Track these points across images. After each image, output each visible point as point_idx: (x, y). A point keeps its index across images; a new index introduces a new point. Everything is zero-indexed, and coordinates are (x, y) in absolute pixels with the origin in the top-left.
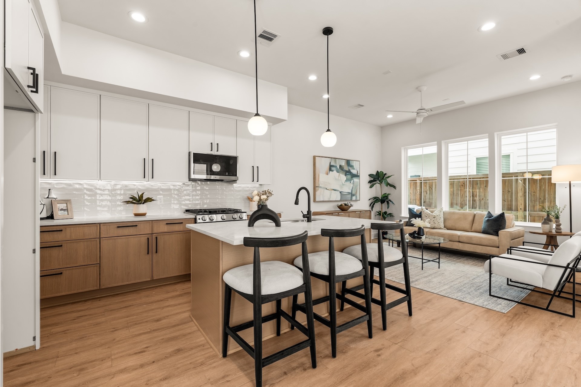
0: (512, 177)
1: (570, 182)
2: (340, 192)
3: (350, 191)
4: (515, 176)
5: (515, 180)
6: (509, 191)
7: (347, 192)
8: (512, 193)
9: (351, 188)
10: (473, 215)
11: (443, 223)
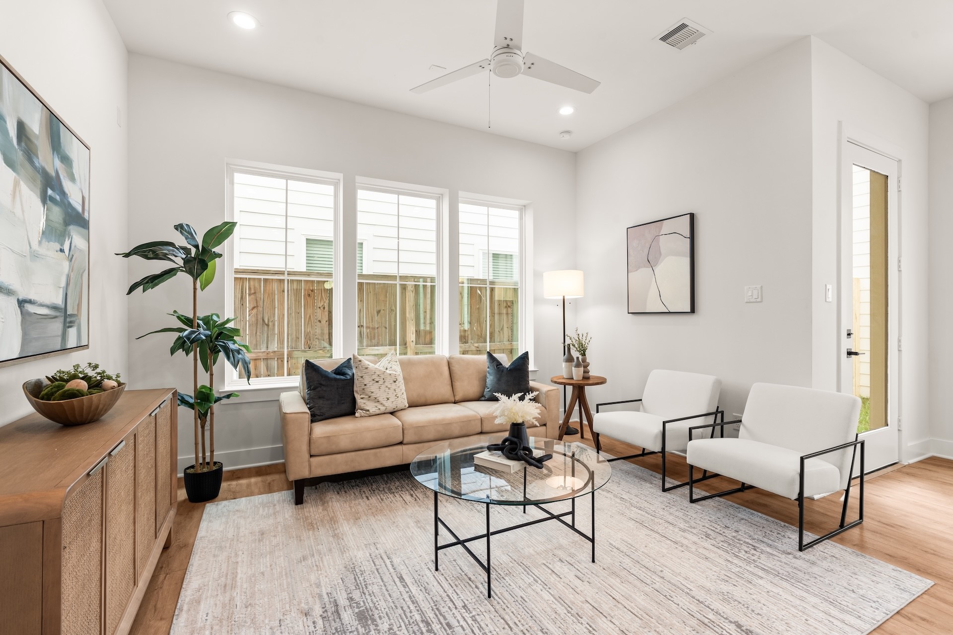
1: (564, 297)
2: (21, 303)
3: (59, 301)
6: (392, 310)
7: (48, 302)
9: (63, 284)
10: (446, 364)
11: (405, 393)
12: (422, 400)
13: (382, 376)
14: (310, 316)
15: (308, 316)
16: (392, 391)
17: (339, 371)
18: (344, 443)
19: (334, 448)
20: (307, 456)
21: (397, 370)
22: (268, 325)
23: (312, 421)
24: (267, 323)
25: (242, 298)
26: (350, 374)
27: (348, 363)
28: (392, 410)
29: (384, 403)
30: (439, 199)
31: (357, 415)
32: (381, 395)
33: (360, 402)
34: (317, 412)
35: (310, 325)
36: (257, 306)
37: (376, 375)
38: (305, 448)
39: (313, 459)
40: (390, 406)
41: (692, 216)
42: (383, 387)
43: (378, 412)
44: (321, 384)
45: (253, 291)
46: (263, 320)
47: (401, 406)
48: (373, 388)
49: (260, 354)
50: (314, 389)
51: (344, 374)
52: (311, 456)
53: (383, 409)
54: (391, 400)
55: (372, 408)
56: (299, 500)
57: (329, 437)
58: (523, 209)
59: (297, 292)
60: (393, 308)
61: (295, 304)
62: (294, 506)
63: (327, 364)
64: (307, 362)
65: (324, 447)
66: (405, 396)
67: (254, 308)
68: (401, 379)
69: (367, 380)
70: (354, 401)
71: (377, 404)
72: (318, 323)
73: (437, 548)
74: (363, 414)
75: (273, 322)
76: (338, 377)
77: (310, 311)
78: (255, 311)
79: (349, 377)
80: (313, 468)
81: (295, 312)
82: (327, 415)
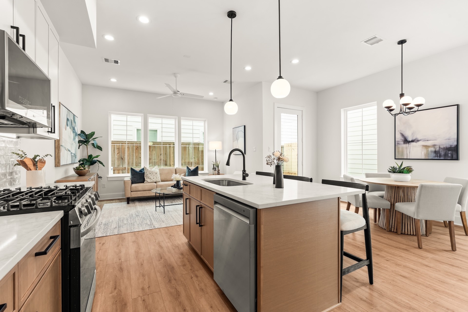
0: (167, 145)
1: (216, 149)
2: (71, 153)
3: (75, 152)
4: (169, 145)
5: (169, 147)
6: (166, 154)
8: (167, 155)
9: (75, 148)
10: (175, 170)
11: (160, 177)
12: (166, 180)
13: (152, 172)
14: (137, 156)
15: (136, 156)
16: (155, 176)
17: (141, 171)
18: (140, 189)
19: (137, 190)
20: (130, 191)
21: (157, 171)
22: (123, 159)
23: (132, 184)
24: (122, 158)
25: (114, 150)
26: (144, 172)
27: (143, 169)
28: (155, 182)
29: (153, 179)
30: (175, 119)
31: (145, 182)
32: (152, 177)
33: (146, 179)
34: (134, 181)
35: (137, 159)
36: (119, 153)
37: (150, 172)
38: (129, 189)
39: (132, 192)
40: (155, 180)
41: (245, 126)
42: (152, 175)
43: (151, 182)
44: (135, 174)
45: (118, 148)
46: (121, 157)
47: (158, 181)
48: (149, 175)
49: (120, 168)
50: (133, 175)
51: (142, 172)
52: (131, 192)
53: (152, 181)
54: (154, 179)
55: (149, 181)
56: (128, 203)
57: (136, 187)
58: (205, 121)
59: (133, 148)
60: (166, 153)
61: (132, 152)
62: (127, 204)
63: (138, 169)
64: (131, 168)
65: (134, 189)
66: (160, 178)
67: (118, 153)
68: (158, 173)
69: (148, 173)
70: (144, 179)
71: (150, 180)
72: (140, 158)
73: (156, 207)
74: (146, 182)
75: (125, 158)
76: (140, 172)
77: (137, 154)
78: (118, 154)
79: (143, 172)
80: (132, 195)
81: (132, 154)
82: (136, 182)
